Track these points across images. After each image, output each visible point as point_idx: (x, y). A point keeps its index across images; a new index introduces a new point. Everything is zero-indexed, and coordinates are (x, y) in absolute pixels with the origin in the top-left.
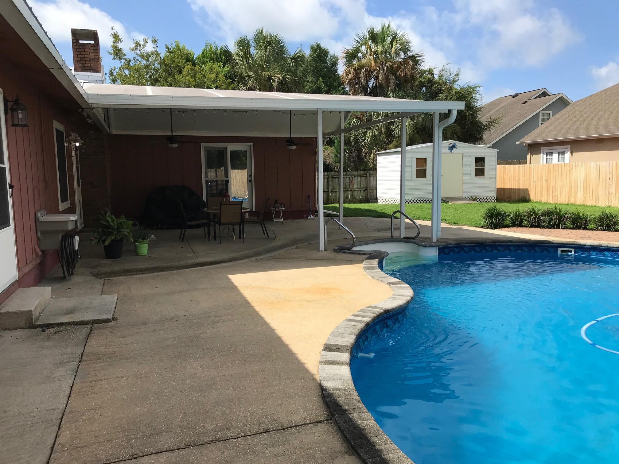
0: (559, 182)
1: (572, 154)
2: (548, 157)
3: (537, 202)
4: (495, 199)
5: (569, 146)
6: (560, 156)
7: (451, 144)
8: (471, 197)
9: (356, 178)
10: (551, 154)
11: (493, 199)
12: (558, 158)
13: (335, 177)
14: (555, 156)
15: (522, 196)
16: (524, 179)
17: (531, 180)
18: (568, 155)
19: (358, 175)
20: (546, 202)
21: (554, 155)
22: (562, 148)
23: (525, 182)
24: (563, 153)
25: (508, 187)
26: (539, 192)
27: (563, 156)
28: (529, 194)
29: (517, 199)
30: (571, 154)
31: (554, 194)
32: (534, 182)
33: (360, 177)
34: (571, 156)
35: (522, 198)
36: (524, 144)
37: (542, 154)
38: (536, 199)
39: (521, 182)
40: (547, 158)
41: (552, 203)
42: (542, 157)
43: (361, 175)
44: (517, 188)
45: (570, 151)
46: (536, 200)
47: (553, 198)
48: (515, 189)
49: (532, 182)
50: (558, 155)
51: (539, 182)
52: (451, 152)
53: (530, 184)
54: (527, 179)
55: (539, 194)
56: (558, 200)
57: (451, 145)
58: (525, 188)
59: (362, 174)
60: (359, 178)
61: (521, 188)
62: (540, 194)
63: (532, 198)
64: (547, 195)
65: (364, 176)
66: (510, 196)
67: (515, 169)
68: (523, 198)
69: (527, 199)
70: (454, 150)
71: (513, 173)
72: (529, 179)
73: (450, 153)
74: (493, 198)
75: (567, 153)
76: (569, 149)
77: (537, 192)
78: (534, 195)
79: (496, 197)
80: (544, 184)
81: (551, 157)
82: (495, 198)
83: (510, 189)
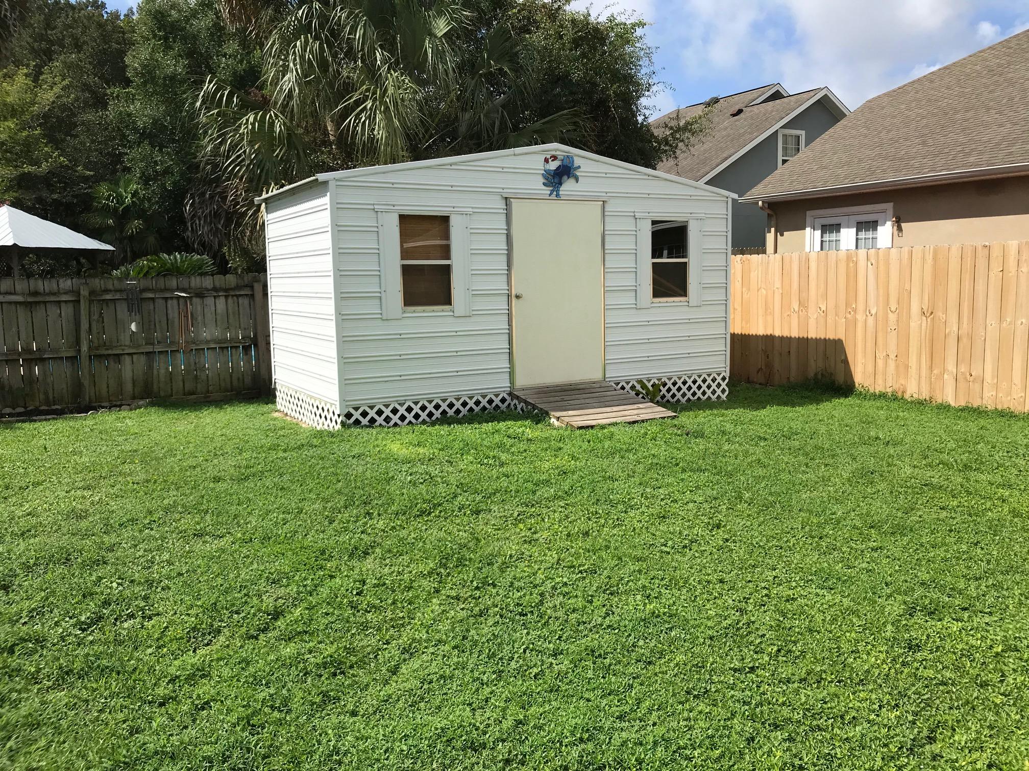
0: (992, 321)
1: (900, 229)
2: (827, 237)
3: (882, 396)
4: (724, 385)
5: (889, 206)
6: (862, 235)
7: (555, 158)
8: (640, 382)
9: (210, 301)
10: (836, 228)
11: (719, 385)
12: (857, 239)
13: (108, 297)
14: (847, 236)
15: (814, 366)
16: (823, 308)
17: (855, 311)
18: (885, 232)
19: (215, 289)
20: (925, 395)
21: (844, 231)
22: (866, 212)
23: (829, 317)
24: (873, 225)
25: (761, 331)
26: (892, 356)
27: (870, 234)
28: (846, 362)
29: (794, 375)
30: (895, 228)
31: (963, 368)
32: (871, 320)
33: (226, 297)
34: (896, 233)
35: (816, 374)
36: (760, 203)
37: (808, 230)
38: (880, 381)
39: (813, 315)
40: (822, 242)
41: (953, 404)
42: (810, 237)
43: (226, 290)
44: (795, 334)
45: (894, 219)
46: (879, 389)
47: (962, 385)
48: (789, 339)
49: (860, 317)
50: (855, 229)
51: (892, 317)
52: (557, 195)
53: (851, 324)
54: (836, 306)
55: (892, 364)
56: (987, 394)
57: (553, 166)
58: (831, 336)
59: (233, 285)
60: (221, 302)
61: (812, 335)
62: (897, 367)
63: (860, 377)
64: (931, 368)
65: (242, 293)
66: (769, 366)
67: (786, 267)
68: (820, 377)
69: (840, 379)
70: (568, 186)
71: (778, 284)
72: (847, 305)
73: (553, 196)
74: (719, 379)
75: (884, 224)
76: (890, 212)
77: (881, 355)
78: (870, 368)
79: (727, 375)
80: (914, 324)
81: (833, 236)
82: (724, 379)
83: (769, 339)
